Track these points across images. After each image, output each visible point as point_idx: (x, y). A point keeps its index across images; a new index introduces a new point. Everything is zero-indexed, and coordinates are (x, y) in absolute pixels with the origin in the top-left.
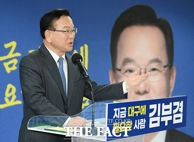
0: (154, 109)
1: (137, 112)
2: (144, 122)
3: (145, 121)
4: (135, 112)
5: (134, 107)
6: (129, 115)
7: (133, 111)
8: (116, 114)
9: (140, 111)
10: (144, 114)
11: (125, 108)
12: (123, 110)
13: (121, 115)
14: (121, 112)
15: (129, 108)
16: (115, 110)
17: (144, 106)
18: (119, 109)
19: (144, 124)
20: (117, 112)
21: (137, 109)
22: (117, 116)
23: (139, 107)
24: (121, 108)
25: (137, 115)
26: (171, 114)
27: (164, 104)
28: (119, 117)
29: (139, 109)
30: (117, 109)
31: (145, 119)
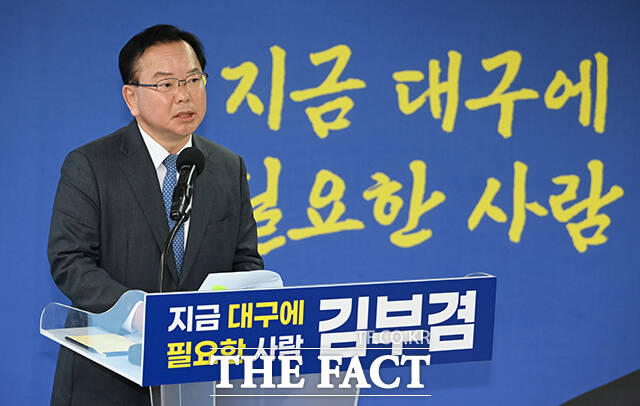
0: (340, 310)
1: (266, 320)
2: (295, 343)
3: (300, 341)
4: (257, 318)
5: (251, 305)
6: (231, 325)
7: (247, 314)
8: (177, 321)
9: (278, 313)
10: (295, 323)
11: (216, 308)
12: (211, 312)
13: (199, 324)
14: (197, 317)
15: (232, 307)
16: (177, 311)
17: (296, 302)
18: (191, 309)
19: (298, 347)
20: (184, 317)
21: (268, 311)
22: (183, 327)
23: (274, 305)
24: (199, 308)
25: (266, 325)
26: (419, 324)
27: (386, 298)
28: (190, 329)
29: (275, 311)
30: (183, 309)
31: (299, 337)
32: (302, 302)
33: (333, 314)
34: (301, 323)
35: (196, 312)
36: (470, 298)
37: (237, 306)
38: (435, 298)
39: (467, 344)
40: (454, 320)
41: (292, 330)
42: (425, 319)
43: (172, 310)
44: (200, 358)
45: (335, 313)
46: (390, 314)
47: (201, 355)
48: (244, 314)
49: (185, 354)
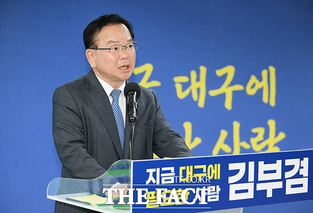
0: (239, 170)
1: (200, 175)
2: (216, 191)
3: (219, 189)
4: (195, 175)
5: (191, 167)
6: (181, 180)
7: (189, 173)
8: (151, 178)
9: (207, 172)
10: (215, 178)
11: (172, 169)
12: (169, 172)
13: (163, 179)
14: (162, 175)
15: (182, 169)
16: (151, 171)
17: (216, 165)
18: (158, 169)
19: (218, 193)
20: (154, 175)
21: (201, 171)
22: (154, 182)
23: (204, 167)
24: (163, 169)
25: (200, 180)
26: (280, 178)
27: (263, 162)
28: (158, 183)
29: (205, 171)
30: (154, 170)
31: (218, 187)
32: (219, 165)
33: (236, 172)
34: (219, 178)
35: (161, 172)
36: (306, 162)
37: (184, 168)
38: (288, 162)
40: (298, 175)
41: (214, 182)
42: (283, 175)
43: (148, 171)
44: (164, 201)
46: (265, 172)
47: (165, 199)
48: (188, 173)
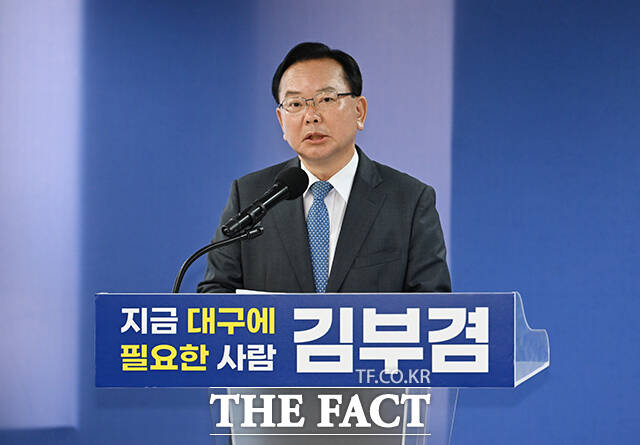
0: (318, 321)
1: (231, 326)
2: (266, 353)
3: (272, 351)
4: (220, 324)
5: (212, 310)
6: (191, 329)
7: (209, 319)
8: (130, 322)
9: (245, 320)
10: (265, 331)
11: (173, 311)
12: (168, 315)
13: (154, 327)
14: (152, 319)
15: (191, 312)
16: (131, 312)
17: (265, 310)
18: (144, 310)
19: (270, 357)
20: (137, 318)
21: (233, 317)
22: (137, 329)
23: (240, 311)
24: (154, 310)
25: (231, 332)
26: (418, 341)
27: (374, 310)
28: (144, 331)
29: (241, 317)
30: (137, 311)
31: (270, 347)
32: (272, 310)
33: (311, 324)
34: (272, 331)
35: (150, 314)
36: (481, 315)
37: (197, 311)
38: (435, 314)
39: (481, 366)
40: (461, 339)
41: (261, 338)
42: (424, 335)
43: (124, 311)
44: (158, 362)
45: (313, 324)
46: (379, 328)
47: (159, 359)
48: (205, 320)
49: (140, 357)
